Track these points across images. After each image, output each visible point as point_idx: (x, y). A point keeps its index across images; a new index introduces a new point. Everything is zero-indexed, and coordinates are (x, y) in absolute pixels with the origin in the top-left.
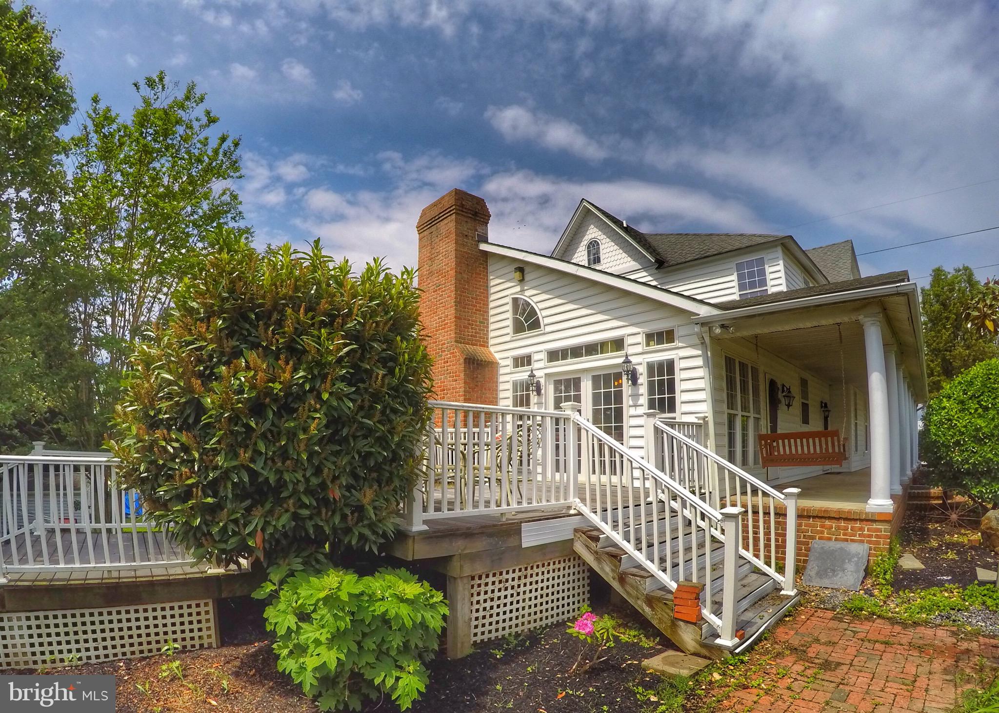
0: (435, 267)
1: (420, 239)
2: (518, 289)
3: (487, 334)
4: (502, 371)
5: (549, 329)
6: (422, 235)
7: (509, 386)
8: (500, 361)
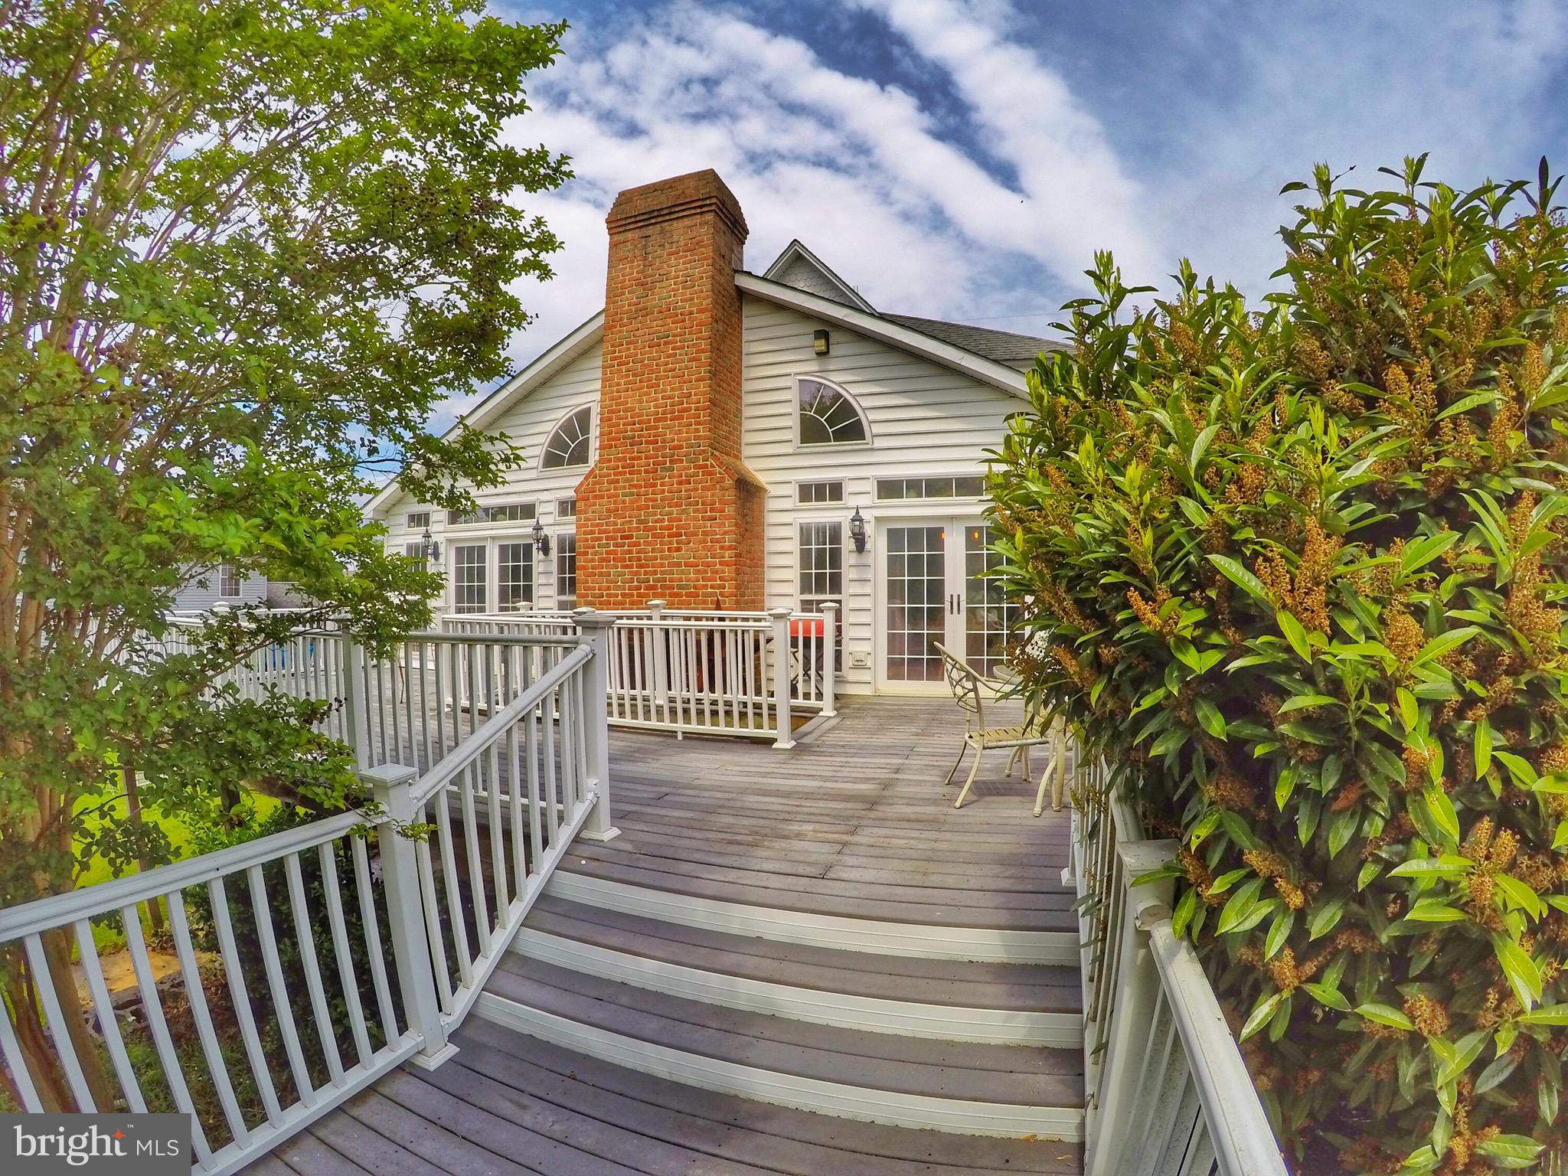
0: (654, 300)
1: (613, 246)
2: (813, 367)
3: (739, 437)
4: (771, 504)
5: (879, 443)
6: (617, 238)
7: (794, 532)
8: (768, 487)
